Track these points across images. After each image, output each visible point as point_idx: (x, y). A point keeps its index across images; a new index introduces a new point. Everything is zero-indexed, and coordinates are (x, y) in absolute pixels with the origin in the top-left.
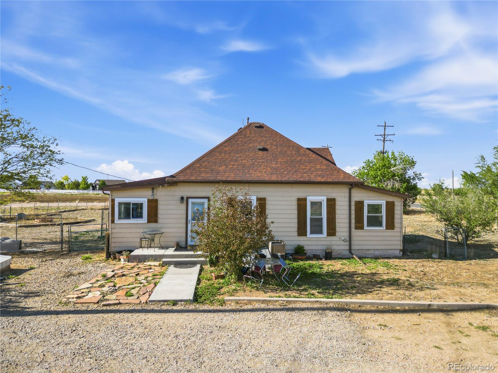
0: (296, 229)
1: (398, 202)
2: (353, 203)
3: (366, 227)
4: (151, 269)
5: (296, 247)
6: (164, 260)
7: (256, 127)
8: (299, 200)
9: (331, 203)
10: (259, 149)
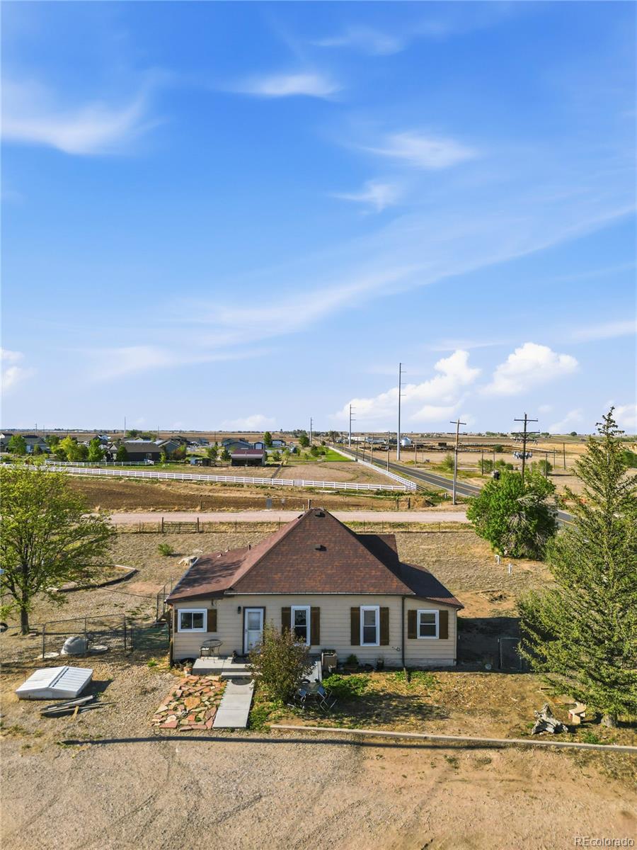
0: (350, 638)
1: (452, 611)
2: (406, 613)
3: (419, 637)
4: (212, 685)
5: (348, 656)
6: (223, 674)
7: (317, 515)
8: (352, 609)
9: (385, 612)
10: (317, 549)
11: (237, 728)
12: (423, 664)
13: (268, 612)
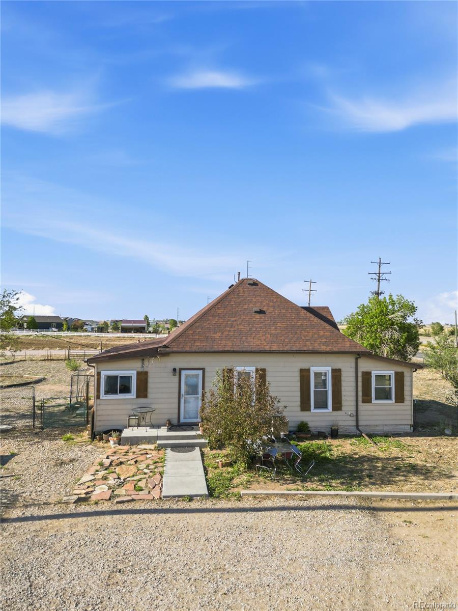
0: (299, 403)
1: (408, 372)
2: (360, 374)
3: (374, 401)
4: (147, 454)
5: (299, 423)
6: (159, 442)
7: (249, 284)
8: (302, 371)
9: (337, 373)
10: (256, 312)
11: (197, 496)
12: (378, 430)
13: (207, 374)
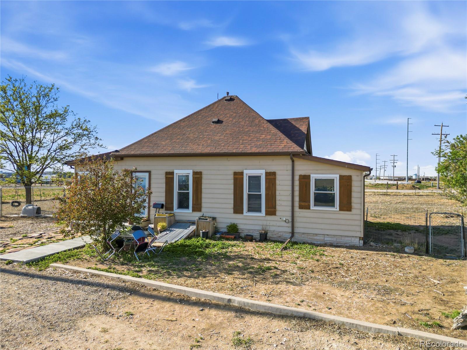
0: (232, 206)
1: (358, 176)
2: (297, 178)
3: (312, 207)
5: (230, 225)
7: (226, 100)
8: (235, 174)
10: (213, 122)
13: (153, 177)
